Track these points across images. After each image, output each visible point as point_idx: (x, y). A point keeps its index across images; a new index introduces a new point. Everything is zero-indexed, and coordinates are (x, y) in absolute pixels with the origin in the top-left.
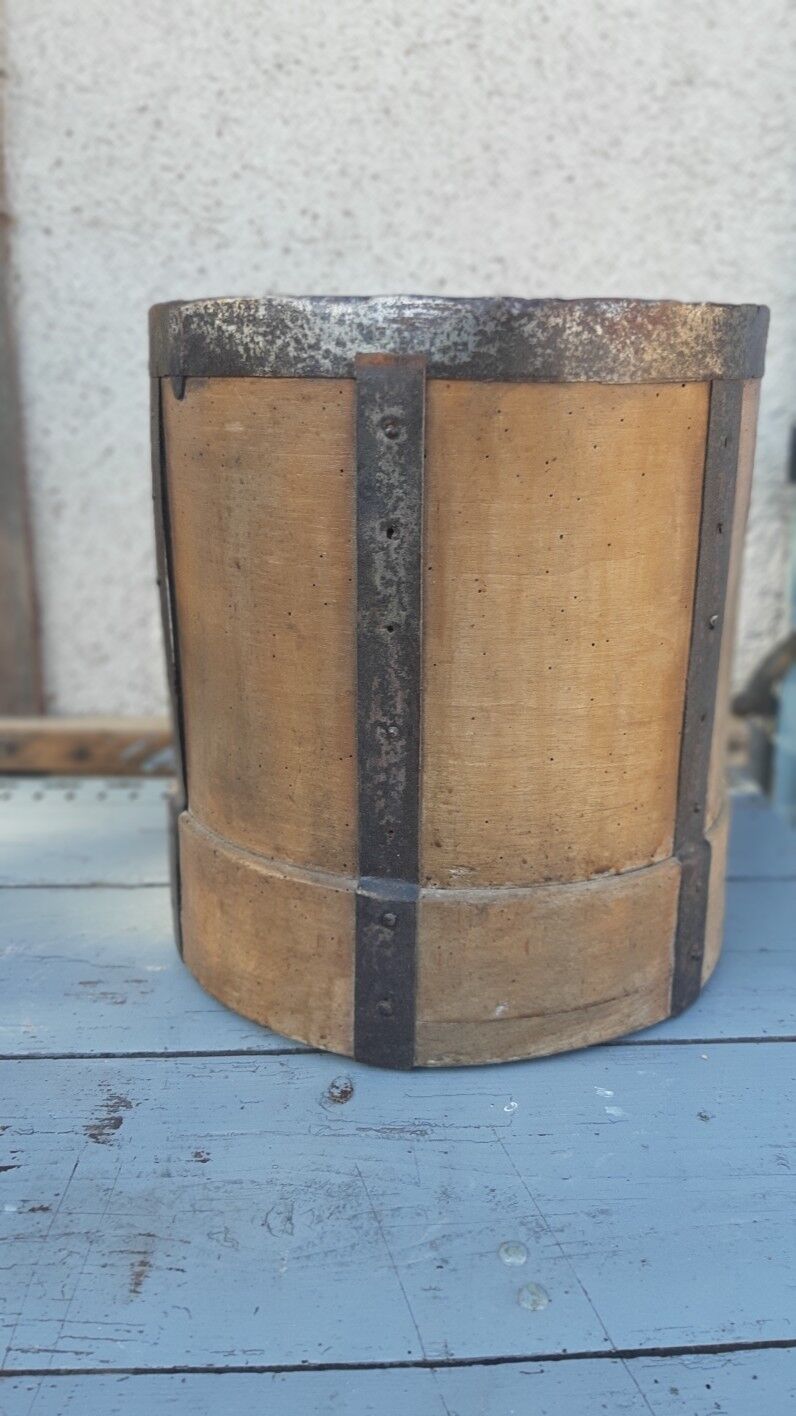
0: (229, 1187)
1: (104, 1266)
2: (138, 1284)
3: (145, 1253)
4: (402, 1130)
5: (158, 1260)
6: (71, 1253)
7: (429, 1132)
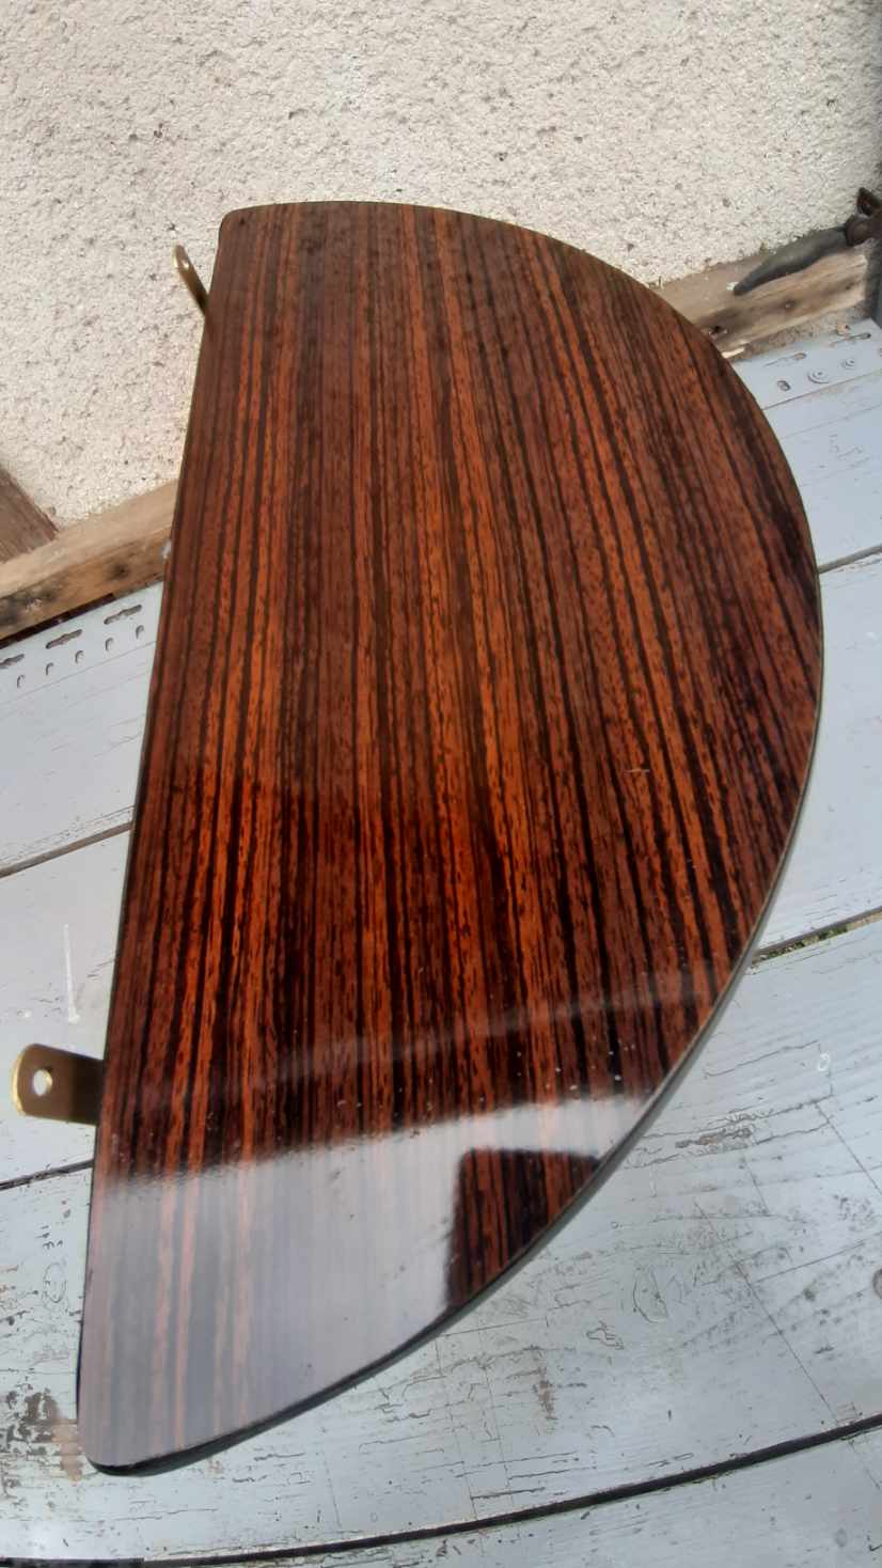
0: (581, 1265)
1: (509, 1395)
2: (550, 1409)
3: (539, 1371)
4: (723, 1134)
5: (554, 1376)
6: (472, 1387)
7: (752, 1130)
